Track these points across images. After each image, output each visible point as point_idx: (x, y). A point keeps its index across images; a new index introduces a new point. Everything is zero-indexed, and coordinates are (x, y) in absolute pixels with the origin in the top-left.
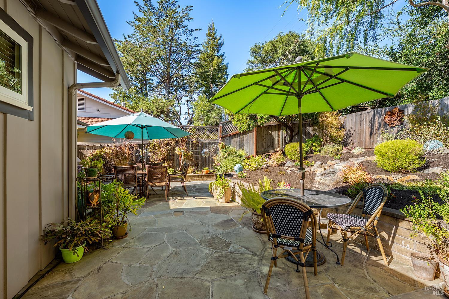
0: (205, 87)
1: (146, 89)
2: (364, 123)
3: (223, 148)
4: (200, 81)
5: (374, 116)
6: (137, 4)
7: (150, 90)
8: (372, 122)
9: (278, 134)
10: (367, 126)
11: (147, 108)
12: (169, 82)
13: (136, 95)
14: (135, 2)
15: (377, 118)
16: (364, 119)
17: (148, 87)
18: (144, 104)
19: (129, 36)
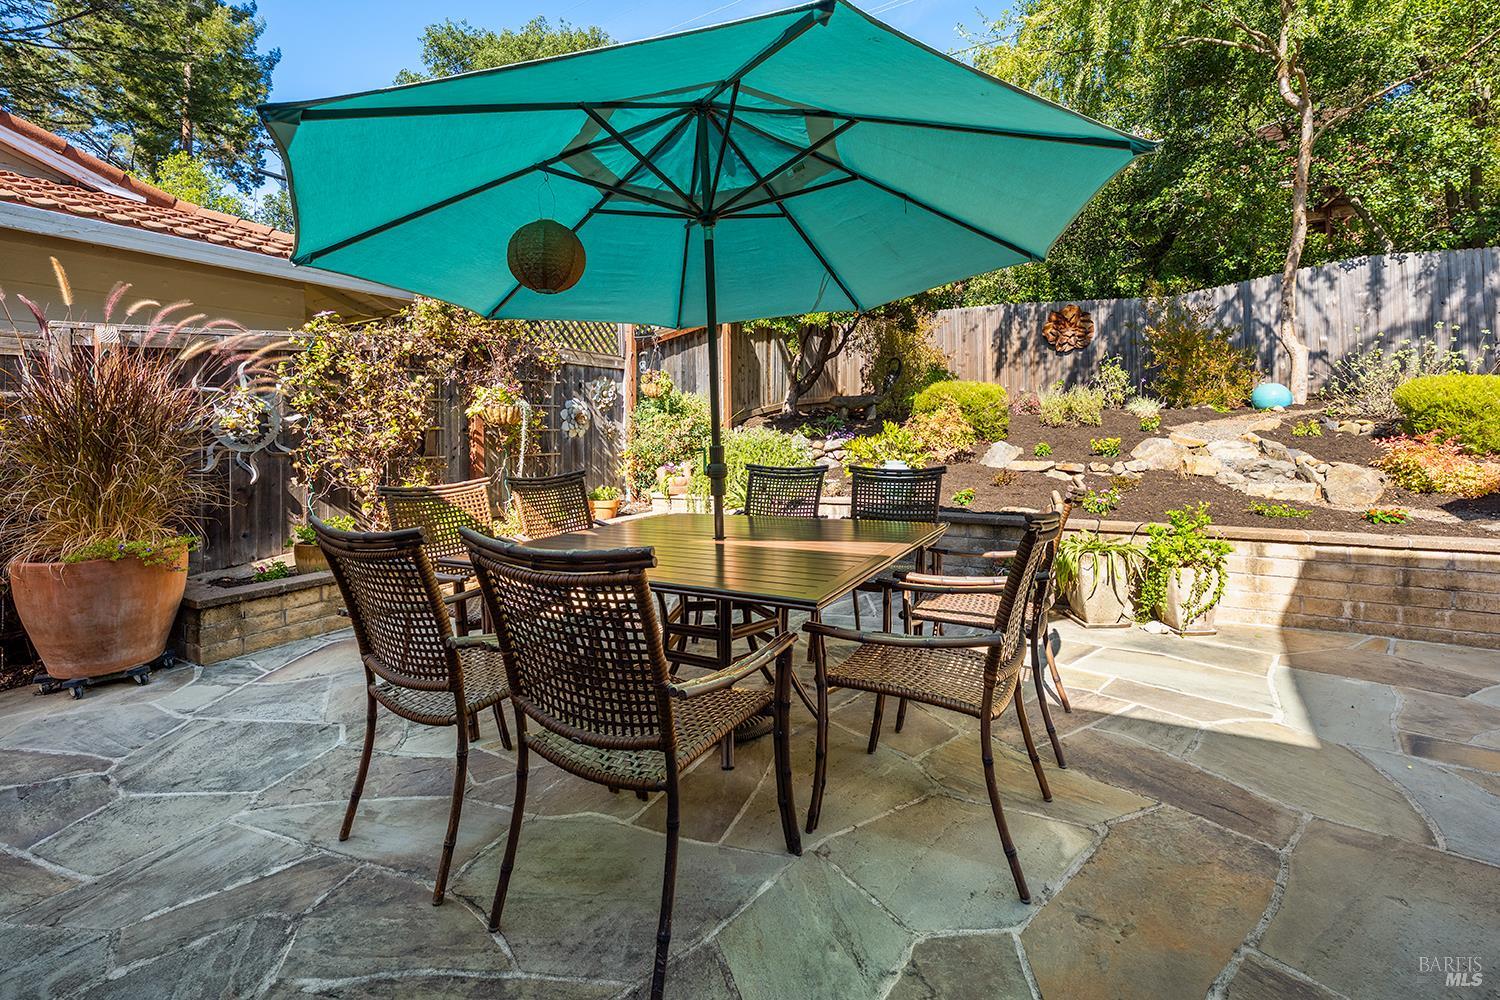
2: (980, 337)
5: (1008, 319)
8: (1002, 335)
9: (768, 348)
10: (989, 346)
15: (1015, 326)
16: (976, 326)
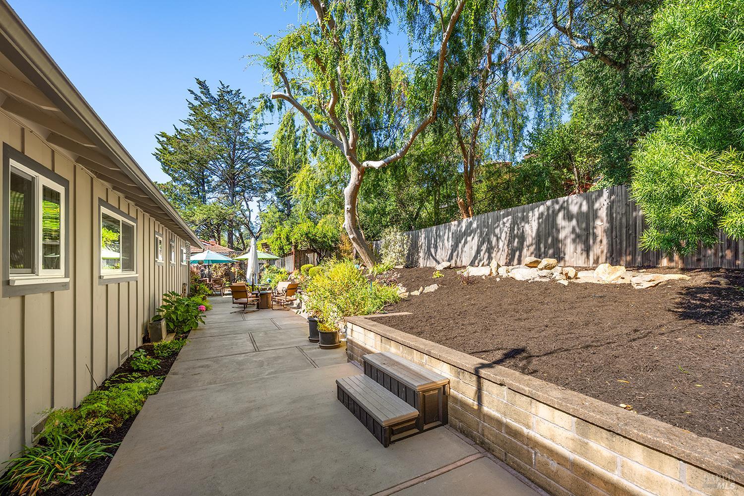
0: (280, 187)
1: (204, 190)
3: (267, 267)
4: (272, 181)
6: (192, 92)
7: (209, 192)
11: (205, 216)
12: (233, 183)
13: (191, 197)
14: (189, 90)
17: (206, 188)
18: (201, 210)
19: (181, 130)
